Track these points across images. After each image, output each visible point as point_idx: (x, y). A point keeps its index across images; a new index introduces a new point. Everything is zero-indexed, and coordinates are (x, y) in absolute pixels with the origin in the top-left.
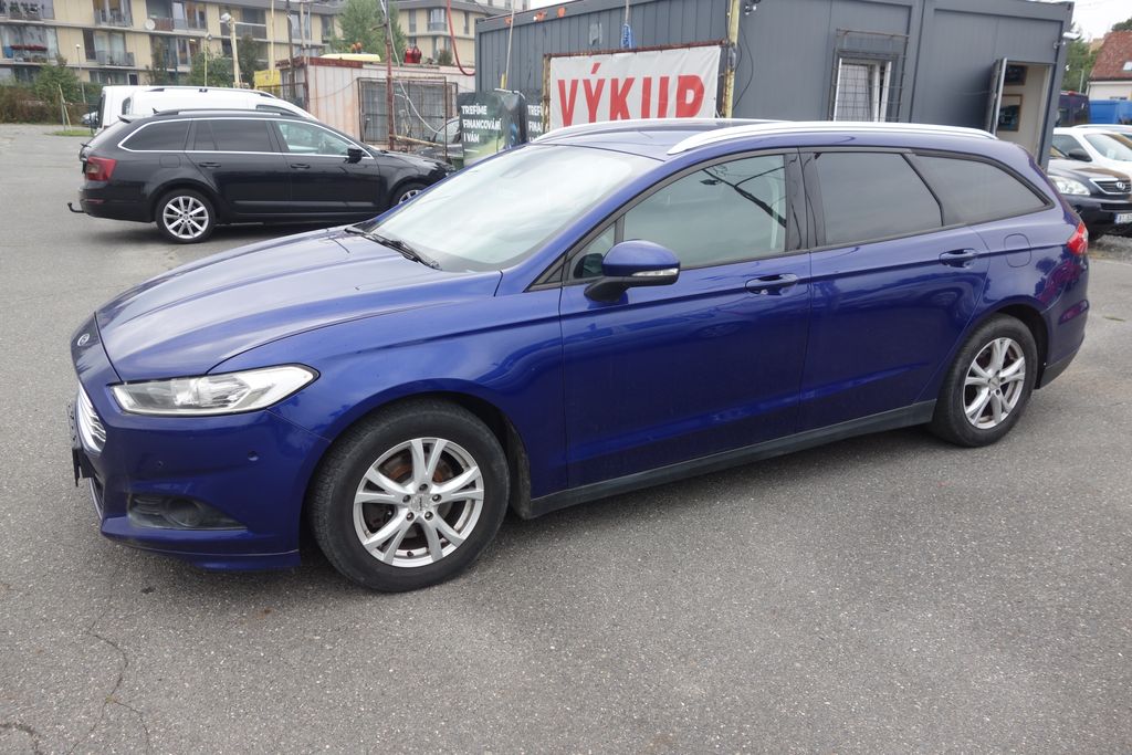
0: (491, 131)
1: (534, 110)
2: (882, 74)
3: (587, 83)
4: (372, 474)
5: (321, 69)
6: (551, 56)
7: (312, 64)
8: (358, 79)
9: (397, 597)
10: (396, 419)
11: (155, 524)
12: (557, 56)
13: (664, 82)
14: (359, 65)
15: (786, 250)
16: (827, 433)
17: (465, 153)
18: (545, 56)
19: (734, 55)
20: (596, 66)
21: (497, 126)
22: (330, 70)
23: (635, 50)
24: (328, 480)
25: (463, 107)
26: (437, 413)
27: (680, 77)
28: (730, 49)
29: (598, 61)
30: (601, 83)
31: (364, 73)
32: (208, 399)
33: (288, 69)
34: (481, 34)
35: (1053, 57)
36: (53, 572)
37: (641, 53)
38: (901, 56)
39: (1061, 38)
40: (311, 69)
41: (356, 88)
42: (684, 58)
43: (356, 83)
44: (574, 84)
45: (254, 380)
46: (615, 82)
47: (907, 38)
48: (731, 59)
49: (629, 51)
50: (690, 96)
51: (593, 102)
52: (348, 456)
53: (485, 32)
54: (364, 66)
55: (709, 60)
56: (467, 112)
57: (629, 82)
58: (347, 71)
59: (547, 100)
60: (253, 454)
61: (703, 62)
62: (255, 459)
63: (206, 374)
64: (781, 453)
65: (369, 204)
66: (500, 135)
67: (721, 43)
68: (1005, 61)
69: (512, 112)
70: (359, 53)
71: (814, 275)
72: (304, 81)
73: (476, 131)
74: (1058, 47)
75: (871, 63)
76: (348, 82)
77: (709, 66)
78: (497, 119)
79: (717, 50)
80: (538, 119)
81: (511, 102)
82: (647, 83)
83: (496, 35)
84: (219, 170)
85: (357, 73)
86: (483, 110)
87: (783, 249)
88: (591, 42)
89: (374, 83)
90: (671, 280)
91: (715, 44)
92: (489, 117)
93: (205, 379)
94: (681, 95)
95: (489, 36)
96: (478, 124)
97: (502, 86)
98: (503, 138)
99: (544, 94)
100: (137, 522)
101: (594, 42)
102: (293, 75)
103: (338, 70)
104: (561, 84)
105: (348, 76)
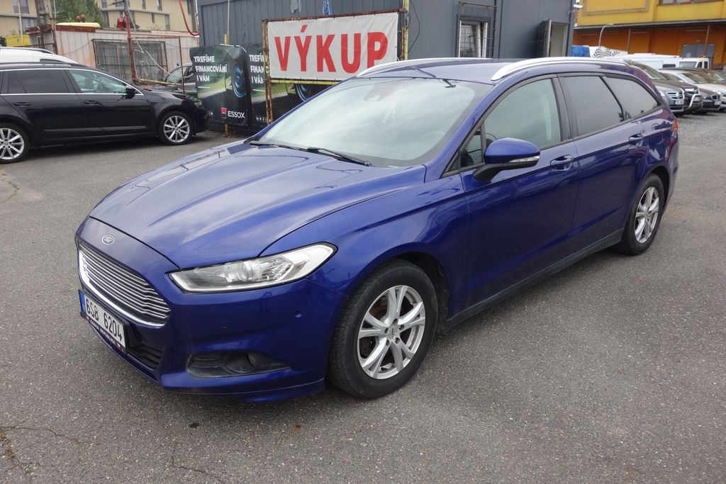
0: (219, 73)
1: (254, 58)
2: (482, 30)
3: (298, 39)
4: (368, 317)
5: (64, 34)
6: (267, 21)
7: (57, 30)
8: (93, 40)
9: (380, 400)
10: (382, 276)
11: (214, 374)
12: (272, 21)
13: (357, 37)
14: (92, 30)
15: (562, 140)
16: (579, 255)
17: (198, 90)
18: (263, 21)
19: (408, 19)
20: (304, 28)
21: (224, 69)
22: (71, 34)
23: (334, 16)
24: (343, 324)
25: (195, 57)
26: (403, 268)
27: (369, 34)
28: (405, 14)
29: (305, 24)
30: (308, 39)
31: (98, 36)
32: (259, 276)
33: (37, 34)
34: (202, 7)
35: (568, 20)
36: (105, 422)
37: (338, 18)
38: (493, 19)
39: (572, 8)
40: (57, 33)
41: (92, 47)
42: (371, 21)
43: (91, 42)
44: (288, 39)
45: (294, 257)
46: (319, 38)
47: (496, 8)
48: (406, 20)
49: (330, 17)
50: (377, 46)
51: (303, 52)
52: (356, 305)
53: (207, 6)
54: (96, 31)
55: (390, 21)
56: (199, 61)
57: (330, 38)
58: (84, 35)
59: (267, 51)
60: (298, 312)
61: (387, 23)
62: (299, 316)
63: (258, 257)
64: (559, 270)
65: (144, 127)
66: (227, 76)
67: (398, 11)
68: (551, 21)
69: (237, 60)
70: (84, 22)
71: (580, 155)
72: (52, 42)
73: (207, 74)
74: (571, 14)
75: (474, 23)
76: (85, 42)
77: (391, 25)
78: (223, 65)
79: (396, 15)
80: (260, 64)
81: (236, 52)
82: (344, 38)
83: (215, 7)
84: (30, 107)
85: (91, 36)
86: (211, 59)
87: (560, 139)
88: (293, 12)
89: (105, 43)
90: (534, 163)
91: (394, 12)
92: (217, 64)
93: (257, 260)
94: (371, 45)
95: (209, 8)
96: (208, 69)
97: (225, 42)
98: (230, 78)
99: (264, 47)
100: (197, 375)
101: (295, 11)
102: (42, 38)
103: (78, 34)
104: (277, 40)
105: (85, 38)
